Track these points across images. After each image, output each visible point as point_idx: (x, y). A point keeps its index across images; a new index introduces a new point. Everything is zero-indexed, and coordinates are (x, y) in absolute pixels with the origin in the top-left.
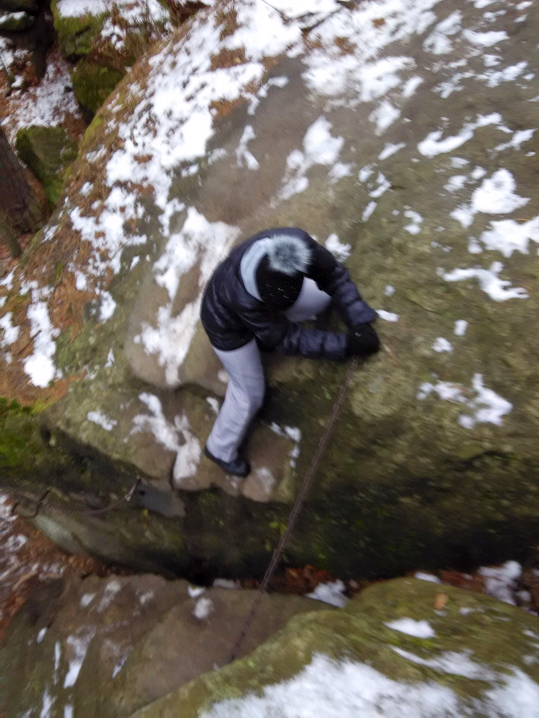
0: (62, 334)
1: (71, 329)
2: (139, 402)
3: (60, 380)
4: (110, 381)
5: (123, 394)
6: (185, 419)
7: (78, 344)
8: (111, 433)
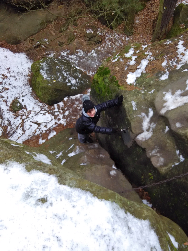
0: (145, 74)
1: (149, 74)
2: (148, 110)
3: (134, 86)
4: (146, 98)
5: (146, 104)
6: (155, 125)
7: (147, 80)
8: (133, 111)
